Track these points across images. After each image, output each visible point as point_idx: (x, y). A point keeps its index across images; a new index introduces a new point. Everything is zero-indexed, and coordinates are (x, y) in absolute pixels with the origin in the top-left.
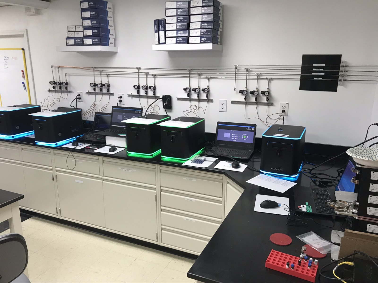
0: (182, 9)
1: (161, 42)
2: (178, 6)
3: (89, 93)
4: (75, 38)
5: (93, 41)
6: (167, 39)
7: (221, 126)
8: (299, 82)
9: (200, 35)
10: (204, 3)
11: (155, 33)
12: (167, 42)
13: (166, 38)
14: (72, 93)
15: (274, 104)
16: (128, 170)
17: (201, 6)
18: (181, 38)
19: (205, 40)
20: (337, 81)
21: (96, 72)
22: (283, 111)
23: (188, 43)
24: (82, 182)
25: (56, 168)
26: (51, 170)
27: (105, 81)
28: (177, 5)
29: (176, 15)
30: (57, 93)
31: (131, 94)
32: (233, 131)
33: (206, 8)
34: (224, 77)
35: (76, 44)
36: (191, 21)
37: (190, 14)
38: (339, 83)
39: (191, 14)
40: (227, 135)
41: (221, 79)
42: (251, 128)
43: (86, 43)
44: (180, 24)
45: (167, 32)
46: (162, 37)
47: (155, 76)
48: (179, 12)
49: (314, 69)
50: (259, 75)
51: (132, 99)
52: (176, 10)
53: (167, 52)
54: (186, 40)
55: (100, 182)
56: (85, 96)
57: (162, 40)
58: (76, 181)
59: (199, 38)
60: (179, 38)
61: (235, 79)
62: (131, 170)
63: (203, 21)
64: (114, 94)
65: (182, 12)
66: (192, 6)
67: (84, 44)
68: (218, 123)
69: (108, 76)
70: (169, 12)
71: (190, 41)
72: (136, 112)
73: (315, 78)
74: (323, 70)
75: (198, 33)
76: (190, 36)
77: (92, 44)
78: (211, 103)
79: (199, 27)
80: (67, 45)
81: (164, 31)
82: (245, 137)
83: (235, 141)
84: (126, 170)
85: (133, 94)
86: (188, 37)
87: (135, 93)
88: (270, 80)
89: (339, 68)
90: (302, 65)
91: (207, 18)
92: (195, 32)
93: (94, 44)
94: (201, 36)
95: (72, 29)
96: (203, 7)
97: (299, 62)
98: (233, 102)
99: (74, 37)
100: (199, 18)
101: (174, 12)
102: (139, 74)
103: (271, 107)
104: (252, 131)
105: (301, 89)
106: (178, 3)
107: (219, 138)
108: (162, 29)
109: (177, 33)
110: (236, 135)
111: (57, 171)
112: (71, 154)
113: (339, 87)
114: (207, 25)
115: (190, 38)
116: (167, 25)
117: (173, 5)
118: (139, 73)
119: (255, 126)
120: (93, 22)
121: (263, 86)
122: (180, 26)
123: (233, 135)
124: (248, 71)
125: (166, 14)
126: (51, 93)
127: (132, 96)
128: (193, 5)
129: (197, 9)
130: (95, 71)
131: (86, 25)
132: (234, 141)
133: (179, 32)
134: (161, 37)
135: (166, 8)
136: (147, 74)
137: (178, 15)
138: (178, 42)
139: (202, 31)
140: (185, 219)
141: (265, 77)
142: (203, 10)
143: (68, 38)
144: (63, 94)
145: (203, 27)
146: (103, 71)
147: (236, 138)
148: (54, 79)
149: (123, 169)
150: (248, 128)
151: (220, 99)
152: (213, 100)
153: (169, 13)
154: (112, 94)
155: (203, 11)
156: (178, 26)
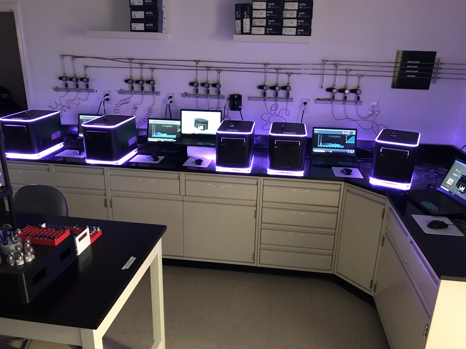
3: (122, 92)
5: (145, 26)
6: (253, 28)
8: (391, 80)
9: (296, 26)
11: (235, 20)
12: (252, 32)
13: (251, 26)
14: (95, 92)
15: (364, 103)
16: (220, 186)
19: (303, 32)
20: (430, 79)
27: (147, 76)
31: (186, 92)
36: (285, 8)
43: (135, 29)
44: (271, 12)
45: (254, 20)
49: (408, 67)
54: (278, 31)
57: (247, 29)
59: (295, 29)
60: (269, 28)
62: (224, 185)
63: (300, 9)
64: (161, 93)
69: (153, 70)
71: (283, 33)
73: (408, 76)
74: (417, 67)
75: (295, 23)
76: (284, 26)
77: (144, 29)
78: (290, 103)
79: (296, 17)
81: (249, 19)
84: (217, 187)
89: (433, 66)
92: (290, 22)
93: (147, 30)
105: (393, 87)
108: (247, 16)
109: (267, 22)
113: (431, 85)
114: (305, 15)
116: (254, 11)
118: (197, 67)
120: (146, 1)
121: (352, 84)
126: (58, 92)
130: (132, 64)
131: (136, 3)
133: (270, 21)
134: (245, 26)
136: (208, 68)
138: (267, 32)
139: (299, 21)
144: (79, 93)
145: (300, 16)
146: (145, 64)
148: (66, 74)
151: (302, 98)
152: (293, 99)
154: (158, 93)
156: (268, 13)
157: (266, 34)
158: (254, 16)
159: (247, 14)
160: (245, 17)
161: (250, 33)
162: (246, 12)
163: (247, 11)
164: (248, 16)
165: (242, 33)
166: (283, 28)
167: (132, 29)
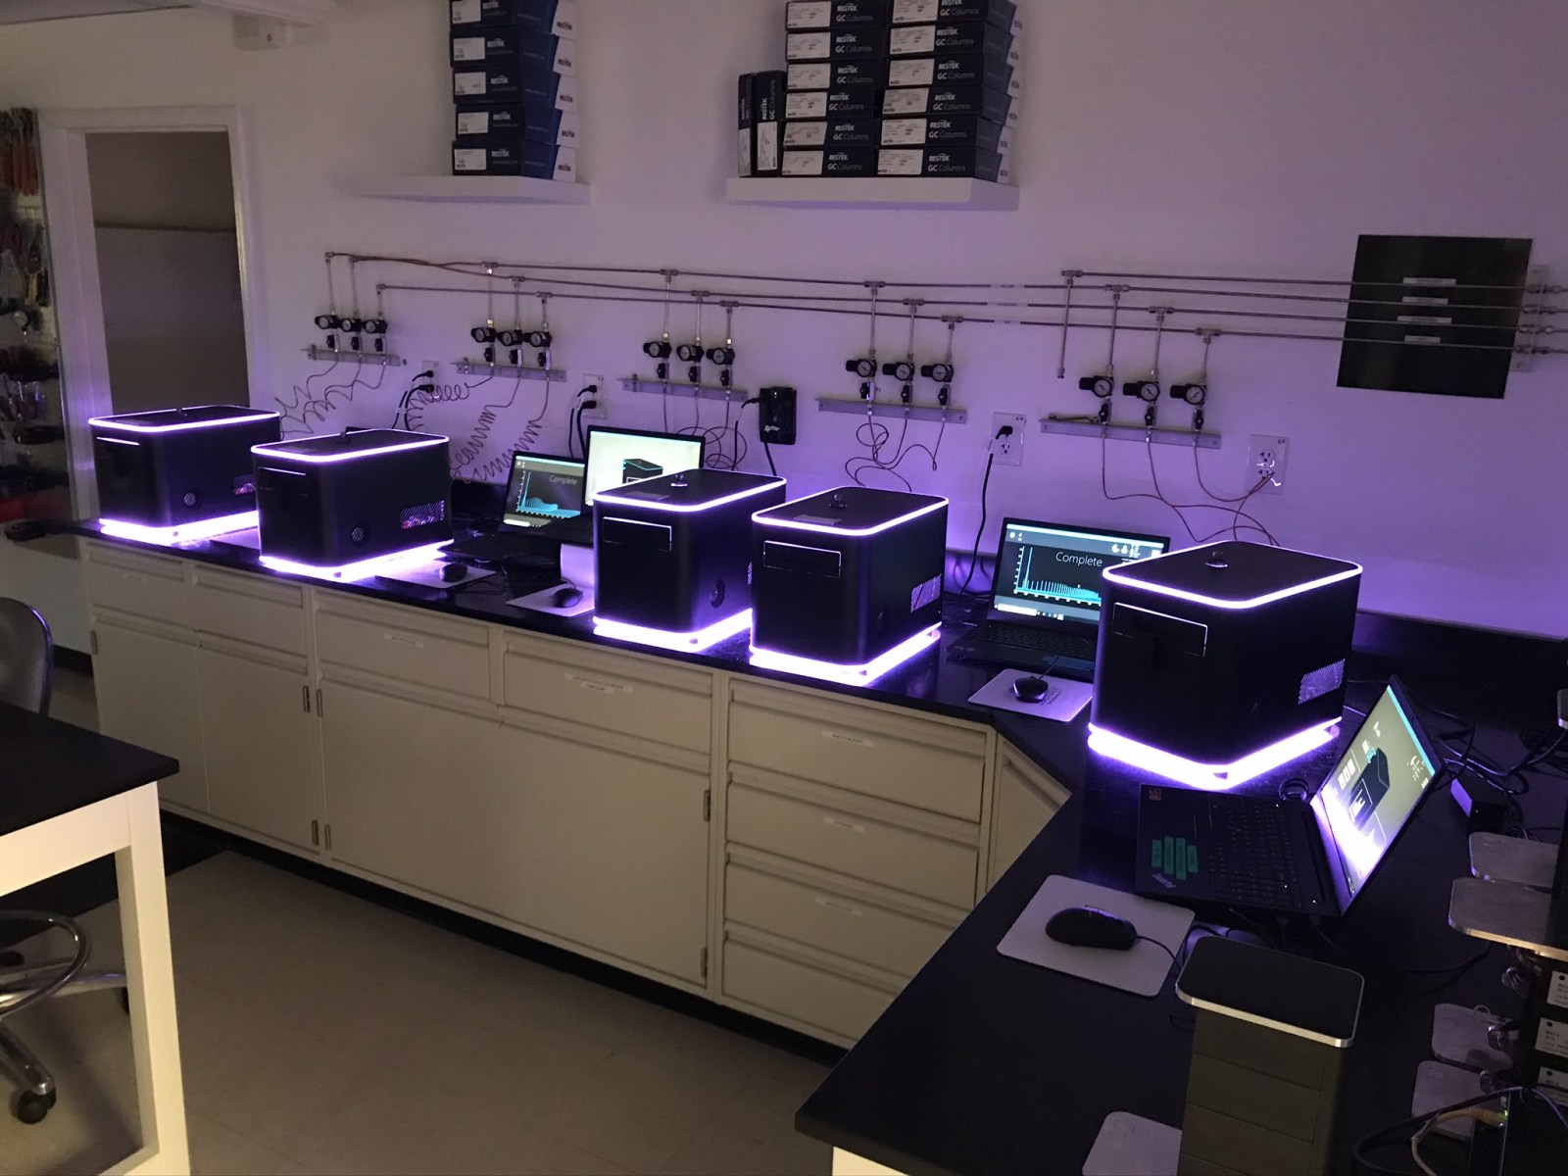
1: (760, 168)
3: (466, 366)
5: (489, 158)
6: (787, 155)
8: (1337, 348)
9: (923, 141)
10: (946, 7)
11: (740, 128)
12: (785, 169)
13: (782, 149)
14: (402, 365)
16: (602, 686)
17: (936, 19)
19: (946, 163)
20: (1509, 353)
21: (499, 283)
23: (872, 171)
27: (531, 319)
28: (834, 14)
29: (827, 56)
31: (635, 374)
36: (892, 81)
37: (889, 54)
39: (894, 53)
43: (466, 166)
44: (844, 96)
45: (788, 126)
46: (766, 147)
48: (841, 44)
49: (1407, 300)
50: (1163, 315)
51: (637, 395)
52: (828, 34)
54: (866, 163)
57: (767, 158)
59: (921, 152)
60: (835, 153)
61: (1065, 331)
62: (613, 686)
63: (938, 83)
64: (568, 374)
65: (853, 44)
66: (896, 22)
70: (802, 42)
71: (881, 167)
73: (1410, 339)
74: (1444, 302)
75: (918, 132)
76: (883, 144)
77: (484, 168)
79: (923, 110)
81: (776, 123)
84: (593, 687)
85: (639, 376)
86: (874, 150)
87: (648, 372)
88: (1210, 336)
89: (1517, 297)
90: (1356, 276)
92: (904, 129)
93: (492, 168)
94: (929, 147)
96: (940, 23)
97: (1344, 265)
100: (925, 72)
101: (822, 46)
102: (667, 297)
105: (1344, 381)
106: (840, 8)
108: (768, 114)
109: (830, 132)
114: (956, 102)
116: (789, 96)
117: (820, 13)
122: (845, 103)
124: (1119, 297)
125: (789, 53)
128: (904, 14)
129: (917, 34)
131: (469, 90)
133: (838, 128)
134: (762, 146)
135: (789, 27)
136: (701, 296)
137: (838, 57)
138: (831, 167)
139: (933, 125)
141: (1194, 326)
145: (937, 108)
146: (527, 282)
152: (965, 411)
153: (801, 47)
154: (558, 375)
156: (834, 102)
157: (826, 173)
158: (790, 111)
159: (768, 109)
160: (764, 118)
161: (777, 173)
162: (765, 101)
163: (768, 96)
164: (772, 114)
165: (755, 173)
166: (882, 152)
167: (456, 168)
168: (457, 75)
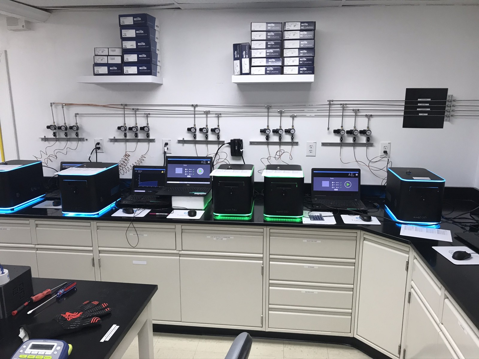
0: (274, 32)
1: (243, 72)
2: (269, 28)
3: (115, 140)
4: (108, 65)
5: (138, 69)
6: (252, 68)
7: (317, 173)
8: (402, 119)
9: (298, 64)
10: (303, 26)
11: (234, 60)
12: (252, 73)
13: (251, 66)
14: (85, 141)
15: (374, 144)
16: (222, 238)
17: (300, 29)
18: (273, 67)
19: (305, 70)
20: (444, 117)
21: (127, 111)
22: (385, 152)
23: (282, 73)
24: (145, 263)
25: (99, 248)
26: (91, 251)
27: (141, 122)
28: (267, 27)
29: (265, 39)
30: (57, 142)
31: (183, 139)
32: (333, 178)
33: (305, 33)
34: (313, 114)
35: (110, 73)
36: (285, 47)
37: (284, 39)
38: (445, 118)
39: (286, 38)
40: (325, 184)
41: (310, 117)
42: (355, 174)
43: (128, 72)
44: (271, 51)
45: (253, 59)
46: (245, 66)
47: (218, 116)
48: (269, 35)
49: (419, 104)
50: (356, 111)
51: (183, 145)
52: (265, 32)
53: (236, 85)
54: (280, 70)
55: (177, 259)
56: (107, 145)
57: (246, 69)
58: (134, 262)
59: (297, 67)
60: (269, 68)
61: (329, 117)
62: (226, 237)
63: (301, 47)
64: (156, 140)
65: (273, 35)
66: (286, 29)
67: (125, 73)
68: (313, 170)
69: (147, 116)
70: (257, 35)
71: (285, 72)
72: (203, 162)
73: (420, 114)
74: (428, 105)
75: (296, 61)
76: (285, 65)
77: (137, 73)
78: (295, 147)
79: (297, 55)
80: (95, 75)
81: (248, 59)
82: (348, 184)
83: (337, 190)
84: (218, 239)
85: (185, 139)
86: (282, 67)
87: (188, 137)
88: (369, 117)
89: (445, 103)
90: (406, 99)
91: (306, 44)
92: (292, 60)
93: (140, 73)
94: (300, 66)
95: (102, 52)
96: (301, 30)
97: (403, 97)
98: (324, 144)
99: (107, 63)
100: (297, 44)
101: (263, 36)
102: (195, 113)
103: (371, 149)
104: (355, 177)
105: (404, 126)
106: (269, 25)
107: (315, 188)
109: (267, 62)
110: (337, 183)
111: (100, 252)
112: (131, 225)
113: (446, 124)
114: (307, 53)
115: (285, 67)
116: (252, 50)
117: (263, 26)
118: (195, 111)
119: (359, 170)
120: (139, 44)
121: (362, 124)
122: (272, 53)
123: (334, 184)
124: (344, 107)
125: (252, 38)
126: (47, 142)
127: (183, 142)
128: (289, 27)
129: (294, 33)
130: (125, 110)
131: (129, 47)
132: (335, 190)
133: (270, 60)
135: (252, 30)
136: (207, 113)
137: (269, 39)
138: (268, 72)
139: (301, 59)
140: (305, 292)
141: (365, 114)
142: (302, 34)
143: (97, 65)
144: (68, 142)
145: (301, 55)
146: (139, 110)
147: (338, 186)
148: (54, 122)
149: (215, 237)
150: (351, 174)
151: (308, 141)
152: (298, 142)
153: (255, 36)
154: (153, 141)
155: (301, 36)
156: (268, 53)
158: (253, 55)
160: (244, 57)
161: (249, 74)
162: (244, 52)
164: (247, 56)
165: (242, 74)
168: (123, 42)
